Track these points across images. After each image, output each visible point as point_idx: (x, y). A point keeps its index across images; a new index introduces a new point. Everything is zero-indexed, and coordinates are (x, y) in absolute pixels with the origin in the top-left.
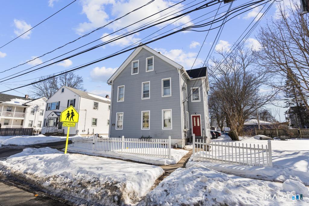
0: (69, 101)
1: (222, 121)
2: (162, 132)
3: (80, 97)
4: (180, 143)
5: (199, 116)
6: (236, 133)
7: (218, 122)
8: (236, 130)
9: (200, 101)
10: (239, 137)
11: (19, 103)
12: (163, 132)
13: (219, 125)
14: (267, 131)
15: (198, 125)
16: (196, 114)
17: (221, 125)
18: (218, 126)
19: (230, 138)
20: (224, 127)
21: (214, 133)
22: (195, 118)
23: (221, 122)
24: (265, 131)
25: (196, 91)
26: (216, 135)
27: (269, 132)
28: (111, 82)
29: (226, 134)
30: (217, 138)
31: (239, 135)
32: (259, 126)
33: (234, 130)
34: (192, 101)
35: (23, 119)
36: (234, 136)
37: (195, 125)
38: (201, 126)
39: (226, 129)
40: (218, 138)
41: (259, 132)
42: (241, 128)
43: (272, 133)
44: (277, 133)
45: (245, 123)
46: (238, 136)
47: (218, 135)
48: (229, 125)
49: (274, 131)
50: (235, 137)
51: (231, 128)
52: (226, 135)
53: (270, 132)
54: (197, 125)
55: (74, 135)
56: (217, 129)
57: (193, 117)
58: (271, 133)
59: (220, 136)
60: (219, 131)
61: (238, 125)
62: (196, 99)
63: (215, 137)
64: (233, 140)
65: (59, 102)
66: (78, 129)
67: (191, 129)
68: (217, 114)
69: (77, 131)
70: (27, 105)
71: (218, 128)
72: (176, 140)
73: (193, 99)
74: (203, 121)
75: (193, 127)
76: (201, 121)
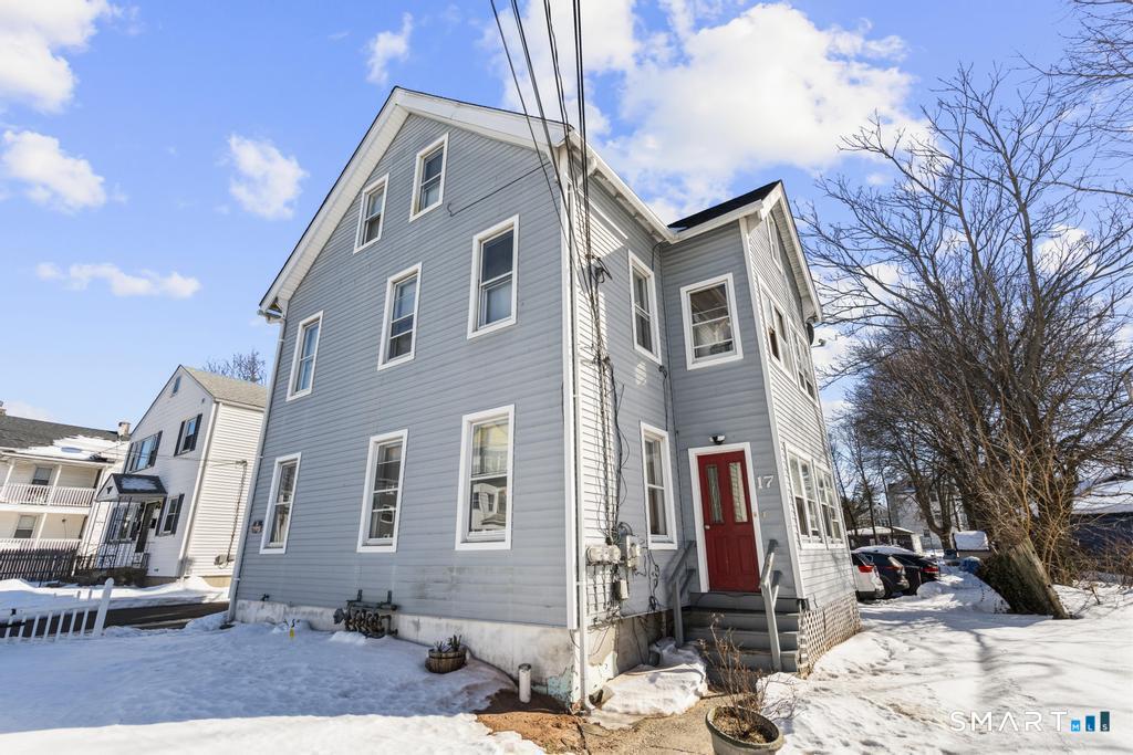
0: (183, 423)
1: (942, 504)
2: (451, 570)
3: (215, 405)
4: (554, 659)
5: (739, 457)
6: (1031, 563)
7: (925, 507)
8: (1027, 547)
9: (736, 356)
10: (1057, 588)
11: (80, 450)
12: (461, 570)
13: (930, 523)
15: (742, 516)
16: (718, 442)
17: (938, 524)
18: (924, 525)
19: (993, 598)
20: (953, 530)
21: (896, 563)
22: (712, 473)
23: (936, 507)
25: (709, 304)
26: (911, 575)
28: (274, 306)
29: (970, 567)
30: (910, 592)
31: (1055, 575)
33: (1014, 542)
34: (690, 367)
35: (85, 511)
36: (1021, 581)
37: (717, 516)
38: (756, 521)
39: (968, 538)
40: (919, 590)
42: (1058, 530)
45: (1082, 505)
46: (1047, 581)
47: (923, 573)
48: (978, 517)
50: (1028, 589)
51: (989, 533)
52: (970, 570)
54: (733, 515)
55: (171, 580)
56: (921, 539)
57: (702, 460)
59: (932, 578)
60: (933, 548)
61: (1036, 512)
62: (715, 350)
63: (904, 582)
64: (1014, 610)
65: (160, 433)
66: (190, 553)
67: (688, 546)
68: (915, 474)
69: (185, 563)
70: (104, 460)
71: (927, 535)
72: (533, 631)
73: (698, 354)
74: (768, 485)
75: (705, 529)
76: (757, 485)
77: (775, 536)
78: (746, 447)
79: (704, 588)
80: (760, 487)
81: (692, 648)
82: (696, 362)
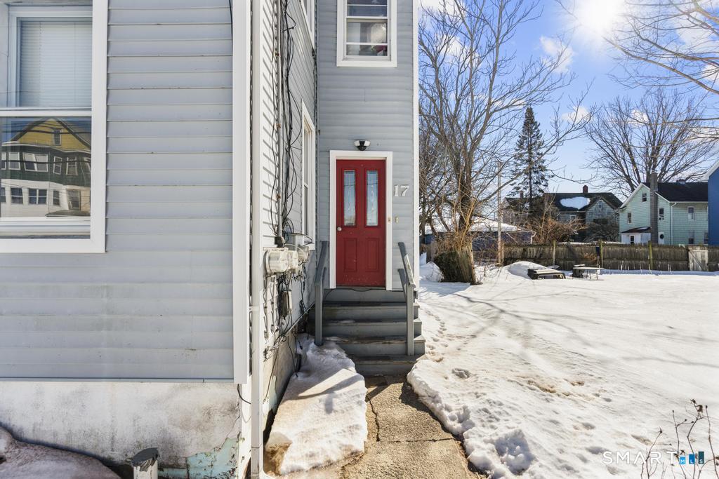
4: (202, 427)
5: (380, 166)
6: (468, 256)
14: (531, 248)
15: (372, 219)
16: (362, 147)
22: (350, 178)
24: (525, 250)
27: (535, 252)
32: (499, 234)
34: (340, 63)
37: (351, 219)
38: (389, 225)
41: (510, 252)
43: (541, 255)
44: (554, 254)
45: (474, 228)
49: (547, 249)
53: (537, 251)
54: (365, 219)
57: (343, 165)
58: (538, 256)
67: (324, 246)
73: (349, 50)
74: (404, 195)
75: (337, 231)
76: (394, 193)
77: (402, 239)
78: (389, 157)
79: (333, 285)
80: (396, 195)
81: (333, 344)
82: (346, 59)
